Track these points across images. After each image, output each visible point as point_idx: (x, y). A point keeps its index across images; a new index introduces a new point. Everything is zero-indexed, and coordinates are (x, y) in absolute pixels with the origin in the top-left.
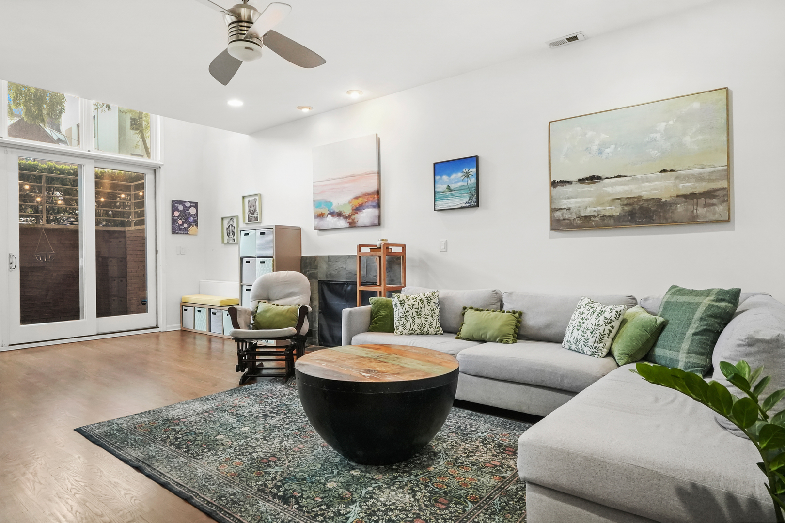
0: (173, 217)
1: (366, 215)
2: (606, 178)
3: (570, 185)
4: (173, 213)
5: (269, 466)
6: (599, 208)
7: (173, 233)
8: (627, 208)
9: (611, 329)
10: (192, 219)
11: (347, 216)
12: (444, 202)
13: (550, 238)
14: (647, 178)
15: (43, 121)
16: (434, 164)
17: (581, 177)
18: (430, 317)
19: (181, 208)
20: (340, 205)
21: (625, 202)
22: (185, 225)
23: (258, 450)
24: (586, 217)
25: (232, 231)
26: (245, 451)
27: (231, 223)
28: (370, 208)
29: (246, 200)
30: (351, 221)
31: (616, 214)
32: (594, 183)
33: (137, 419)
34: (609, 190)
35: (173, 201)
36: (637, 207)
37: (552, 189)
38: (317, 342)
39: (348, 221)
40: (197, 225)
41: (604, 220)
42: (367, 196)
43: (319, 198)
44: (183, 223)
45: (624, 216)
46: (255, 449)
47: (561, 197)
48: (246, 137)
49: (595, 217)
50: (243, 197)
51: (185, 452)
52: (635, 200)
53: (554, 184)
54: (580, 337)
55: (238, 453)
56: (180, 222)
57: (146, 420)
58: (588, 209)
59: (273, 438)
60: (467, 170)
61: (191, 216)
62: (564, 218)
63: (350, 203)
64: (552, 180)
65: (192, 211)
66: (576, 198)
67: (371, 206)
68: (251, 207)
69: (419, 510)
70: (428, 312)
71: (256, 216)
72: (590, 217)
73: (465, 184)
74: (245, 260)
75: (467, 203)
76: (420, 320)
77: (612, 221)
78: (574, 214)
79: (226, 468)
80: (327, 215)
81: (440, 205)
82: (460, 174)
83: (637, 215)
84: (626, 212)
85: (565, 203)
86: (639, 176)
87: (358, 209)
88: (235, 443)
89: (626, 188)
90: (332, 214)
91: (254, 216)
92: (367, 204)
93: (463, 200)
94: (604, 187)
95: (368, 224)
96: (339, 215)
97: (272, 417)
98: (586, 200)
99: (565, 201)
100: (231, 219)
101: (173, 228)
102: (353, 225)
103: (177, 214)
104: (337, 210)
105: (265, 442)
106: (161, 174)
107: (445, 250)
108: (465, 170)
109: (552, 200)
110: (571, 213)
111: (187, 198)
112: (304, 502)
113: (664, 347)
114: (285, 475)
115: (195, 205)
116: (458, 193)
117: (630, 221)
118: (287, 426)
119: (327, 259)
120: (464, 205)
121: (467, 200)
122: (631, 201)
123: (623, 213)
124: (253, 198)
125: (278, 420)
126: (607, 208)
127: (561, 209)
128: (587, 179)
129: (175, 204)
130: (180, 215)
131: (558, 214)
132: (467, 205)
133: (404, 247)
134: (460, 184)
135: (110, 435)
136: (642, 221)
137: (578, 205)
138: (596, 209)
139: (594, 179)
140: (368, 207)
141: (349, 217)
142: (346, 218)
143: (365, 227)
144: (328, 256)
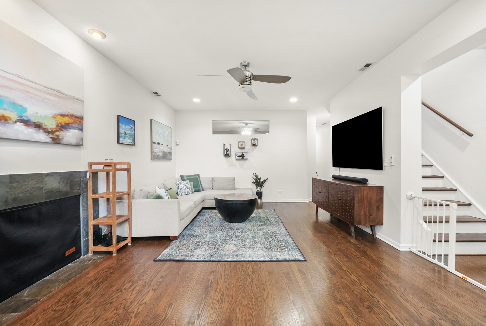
1: (72, 135)
2: (161, 144)
11: (49, 130)
20: (39, 115)
28: (76, 130)
30: (54, 136)
31: (162, 156)
39: (51, 135)
42: (74, 118)
47: (154, 148)
49: (159, 156)
53: (153, 143)
63: (54, 117)
67: (77, 128)
73: (131, 133)
80: (16, 122)
87: (63, 127)
90: (26, 123)
92: (73, 125)
95: (74, 144)
96: (38, 126)
102: (56, 141)
104: (34, 120)
108: (131, 126)
110: (156, 154)
119: (7, 180)
120: (131, 144)
121: (132, 141)
127: (154, 152)
128: (158, 143)
137: (157, 151)
140: (74, 128)
141: (52, 132)
142: (48, 132)
143: (71, 145)
144: (11, 176)
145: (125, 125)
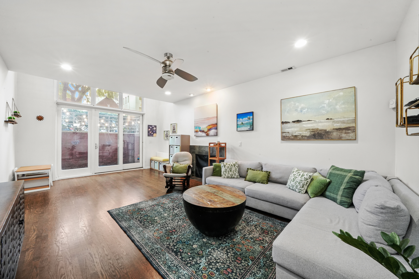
0: (148, 131)
1: (212, 132)
2: (304, 121)
3: (289, 123)
4: (148, 129)
5: (172, 234)
6: (301, 133)
7: (148, 136)
8: (312, 133)
9: (307, 182)
10: (154, 131)
12: (241, 128)
13: (281, 143)
14: (321, 121)
15: (113, 97)
16: (237, 114)
17: (294, 121)
18: (235, 172)
19: (151, 127)
20: (203, 128)
21: (312, 131)
22: (152, 133)
23: (169, 226)
24: (295, 136)
25: (167, 136)
26: (164, 226)
27: (167, 133)
29: (172, 125)
30: (207, 134)
31: (308, 135)
32: (299, 123)
33: (129, 208)
34: (305, 126)
35: (148, 125)
36: (316, 133)
37: (282, 125)
38: (195, 175)
39: (206, 134)
40: (156, 133)
41: (303, 137)
42: (213, 125)
43: (196, 125)
44: (152, 132)
45: (311, 136)
46: (168, 225)
47: (285, 128)
48: (172, 104)
49: (299, 136)
50: (171, 124)
51: (143, 225)
52: (316, 130)
53: (283, 123)
54: (294, 184)
55: (162, 227)
56: (151, 132)
57: (132, 208)
58: (296, 133)
59: (175, 220)
60: (249, 117)
61: (154, 130)
62: (287, 136)
63: (207, 127)
64: (282, 121)
65: (155, 128)
66: (292, 128)
68: (173, 128)
69: (229, 263)
70: (234, 170)
71: (175, 131)
72: (297, 136)
73: (248, 122)
74: (171, 146)
75: (249, 129)
76: (231, 173)
77: (306, 138)
78: (290, 134)
79: (156, 234)
80: (199, 131)
81: (239, 129)
82: (247, 118)
83: (316, 136)
84: (312, 135)
85: (287, 130)
86: (317, 121)
87: (209, 130)
88: (161, 222)
89: (312, 125)
90: (201, 131)
92: (213, 128)
93: (248, 128)
94: (303, 125)
95: (213, 135)
96: (203, 131)
97: (176, 209)
98: (295, 129)
99: (287, 129)
100: (167, 131)
101: (148, 134)
102: (208, 135)
103: (149, 130)
104: (202, 130)
105: (172, 222)
106: (145, 116)
107: (241, 146)
108: (248, 117)
109: (282, 129)
110: (289, 134)
111: (153, 124)
112: (184, 255)
113: (330, 192)
114: (178, 240)
115: (156, 127)
116: (246, 125)
117: (313, 138)
118: (181, 214)
119: (198, 147)
120: (248, 130)
121: (249, 128)
122: (314, 130)
123: (311, 135)
124: (174, 125)
125: (178, 211)
126: (304, 133)
127: (285, 132)
128: (296, 121)
129: (149, 126)
130: (150, 130)
131: (284, 134)
132: (249, 130)
133: (225, 144)
134: (246, 122)
135: (118, 215)
136: (318, 138)
137: (292, 131)
138: (299, 133)
139: (298, 121)
140: (213, 129)
141: (206, 132)
142: (205, 133)
143: (212, 136)
144: (199, 146)
145: (242, 118)
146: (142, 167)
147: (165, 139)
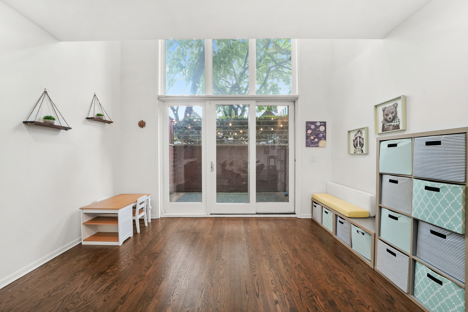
0: (307, 134)
4: (307, 132)
7: (307, 146)
10: (321, 135)
19: (313, 127)
22: (316, 140)
25: (360, 143)
27: (359, 135)
29: (380, 109)
35: (308, 123)
40: (325, 139)
44: (315, 138)
50: (376, 106)
56: (312, 138)
61: (321, 132)
65: (322, 129)
68: (387, 115)
71: (395, 124)
74: (386, 178)
91: (393, 124)
100: (359, 131)
101: (307, 142)
103: (309, 132)
106: (299, 103)
111: (318, 119)
115: (324, 124)
124: (392, 104)
129: (308, 124)
130: (312, 133)
146: (295, 214)
147: (352, 152)
